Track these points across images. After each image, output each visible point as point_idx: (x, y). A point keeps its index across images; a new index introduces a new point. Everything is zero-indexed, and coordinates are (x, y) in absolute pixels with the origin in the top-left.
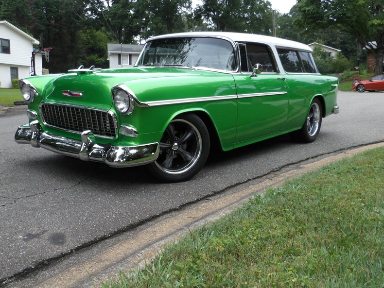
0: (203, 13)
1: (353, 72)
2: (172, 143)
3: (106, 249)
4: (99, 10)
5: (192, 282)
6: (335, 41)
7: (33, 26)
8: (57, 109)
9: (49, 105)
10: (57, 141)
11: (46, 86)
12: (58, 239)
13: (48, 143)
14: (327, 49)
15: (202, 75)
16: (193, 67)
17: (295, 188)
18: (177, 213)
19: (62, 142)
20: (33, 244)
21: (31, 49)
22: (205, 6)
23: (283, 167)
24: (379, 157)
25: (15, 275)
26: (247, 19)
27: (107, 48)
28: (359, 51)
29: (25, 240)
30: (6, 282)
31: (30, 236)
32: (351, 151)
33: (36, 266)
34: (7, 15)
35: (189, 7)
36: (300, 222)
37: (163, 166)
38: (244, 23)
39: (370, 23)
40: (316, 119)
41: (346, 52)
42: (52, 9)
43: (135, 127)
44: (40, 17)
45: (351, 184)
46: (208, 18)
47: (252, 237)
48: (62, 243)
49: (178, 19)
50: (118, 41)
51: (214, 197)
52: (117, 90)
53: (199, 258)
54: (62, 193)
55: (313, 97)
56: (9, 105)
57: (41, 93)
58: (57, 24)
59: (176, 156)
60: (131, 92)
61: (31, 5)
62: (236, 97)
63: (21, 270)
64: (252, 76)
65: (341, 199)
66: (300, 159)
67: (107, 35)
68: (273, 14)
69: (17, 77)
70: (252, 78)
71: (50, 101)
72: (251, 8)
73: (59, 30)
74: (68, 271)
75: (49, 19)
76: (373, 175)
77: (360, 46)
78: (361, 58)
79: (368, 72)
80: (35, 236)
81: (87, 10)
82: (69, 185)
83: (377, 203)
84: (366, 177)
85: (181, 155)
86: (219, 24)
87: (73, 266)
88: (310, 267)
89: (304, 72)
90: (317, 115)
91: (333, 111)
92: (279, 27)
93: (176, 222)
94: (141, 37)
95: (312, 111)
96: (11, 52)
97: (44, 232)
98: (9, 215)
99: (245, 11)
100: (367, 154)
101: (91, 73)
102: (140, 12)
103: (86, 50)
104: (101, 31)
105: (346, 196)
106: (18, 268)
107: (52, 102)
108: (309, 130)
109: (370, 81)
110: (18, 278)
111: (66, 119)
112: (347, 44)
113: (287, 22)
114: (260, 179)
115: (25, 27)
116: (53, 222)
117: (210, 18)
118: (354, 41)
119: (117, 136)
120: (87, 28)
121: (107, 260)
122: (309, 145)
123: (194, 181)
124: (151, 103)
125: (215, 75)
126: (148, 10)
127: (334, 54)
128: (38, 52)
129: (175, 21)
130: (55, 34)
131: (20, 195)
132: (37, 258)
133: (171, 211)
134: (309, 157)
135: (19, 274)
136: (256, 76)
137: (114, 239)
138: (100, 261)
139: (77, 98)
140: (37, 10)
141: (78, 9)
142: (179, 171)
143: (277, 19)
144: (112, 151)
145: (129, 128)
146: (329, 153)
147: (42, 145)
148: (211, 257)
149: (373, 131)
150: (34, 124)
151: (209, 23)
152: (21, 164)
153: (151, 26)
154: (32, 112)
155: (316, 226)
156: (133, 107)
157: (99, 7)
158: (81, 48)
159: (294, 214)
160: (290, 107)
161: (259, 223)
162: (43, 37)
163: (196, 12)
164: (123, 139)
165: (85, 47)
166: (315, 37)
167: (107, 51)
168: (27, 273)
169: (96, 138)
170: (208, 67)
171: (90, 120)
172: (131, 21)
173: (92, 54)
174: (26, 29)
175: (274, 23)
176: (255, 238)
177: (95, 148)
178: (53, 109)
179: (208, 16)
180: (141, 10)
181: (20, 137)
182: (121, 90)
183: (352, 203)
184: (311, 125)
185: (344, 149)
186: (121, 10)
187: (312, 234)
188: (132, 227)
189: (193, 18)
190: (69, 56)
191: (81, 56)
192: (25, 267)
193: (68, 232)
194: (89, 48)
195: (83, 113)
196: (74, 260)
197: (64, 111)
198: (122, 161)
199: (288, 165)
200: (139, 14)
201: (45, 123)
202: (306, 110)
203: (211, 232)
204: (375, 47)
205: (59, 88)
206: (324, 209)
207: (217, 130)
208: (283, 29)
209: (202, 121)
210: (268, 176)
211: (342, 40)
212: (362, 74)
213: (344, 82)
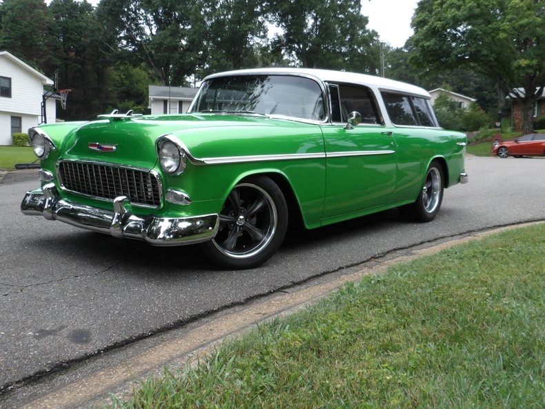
0: (283, 45)
1: (492, 130)
2: (237, 216)
3: (145, 351)
4: (138, 39)
5: (258, 381)
6: (467, 87)
7: (44, 60)
8: (80, 169)
9: (70, 163)
10: (79, 211)
11: (66, 137)
12: (80, 336)
13: (68, 214)
14: (456, 97)
15: (278, 125)
16: (267, 115)
17: (401, 275)
18: (241, 307)
19: (86, 212)
20: (46, 343)
21: (41, 92)
22: (286, 35)
23: (388, 252)
24: (518, 239)
25: (24, 379)
26: (344, 55)
27: (148, 92)
28: (501, 101)
29: (36, 337)
30: (12, 387)
31: (43, 333)
32: (483, 233)
33: (52, 369)
34: (8, 44)
35: (264, 37)
36: (403, 315)
37: (224, 247)
38: (340, 60)
39: (515, 64)
40: (435, 190)
41: (484, 102)
42: (72, 37)
43: (187, 192)
44: (55, 48)
45: (476, 271)
46: (291, 52)
47: (338, 331)
48: (87, 341)
49: (249, 53)
50: (164, 82)
51: (292, 289)
52: (164, 141)
53: (268, 354)
54: (85, 280)
55: (432, 159)
56: (8, 169)
57: (58, 146)
58: (79, 58)
59: (242, 234)
60: (182, 145)
61: (43, 30)
62: (324, 156)
63: (32, 373)
64: (347, 128)
65: (461, 287)
66: (412, 243)
67: (149, 74)
68: (380, 48)
69: (20, 131)
70: (348, 131)
71: (70, 157)
72: (350, 40)
73: (80, 66)
74: (95, 376)
75: (67, 50)
76: (507, 261)
77: (502, 94)
78: (503, 110)
79: (514, 130)
80: (49, 333)
81: (121, 38)
82: (95, 271)
83: (507, 293)
84: (497, 262)
85: (249, 232)
86: (305, 61)
87: (101, 370)
88: (411, 363)
89: (419, 125)
90: (437, 183)
91: (459, 179)
92: (390, 66)
93: (239, 319)
94: (195, 78)
95: (429, 178)
96: (12, 96)
97: (62, 327)
98: (14, 307)
99: (343, 44)
100: (503, 235)
101: (129, 119)
102: (195, 42)
103: (118, 94)
104: (140, 68)
105: (468, 284)
106: (28, 371)
107: (74, 159)
108: (426, 205)
109: (516, 142)
110: (29, 383)
111: (93, 182)
112: (486, 91)
113: (401, 59)
114: (356, 268)
115: (33, 61)
116: (73, 316)
117: (294, 53)
118: (493, 87)
119: (162, 205)
120: (121, 64)
121: (146, 363)
122: (426, 225)
123: (265, 269)
124: (209, 161)
125: (296, 126)
126: (206, 40)
127: (466, 105)
128: (50, 96)
129: (245, 56)
130: (75, 71)
131: (28, 282)
132: (53, 359)
133: (233, 305)
134: (424, 240)
135: (30, 377)
136: (352, 128)
137: (155, 339)
138: (137, 364)
139: (108, 153)
140: (51, 37)
141: (109, 37)
142: (246, 254)
143: (387, 55)
144: (154, 224)
145: (179, 193)
146: (452, 236)
147: (58, 217)
148: (284, 354)
149: (515, 209)
150: (49, 189)
151: (291, 59)
152: (28, 243)
153: (211, 62)
154: (47, 173)
155: (424, 319)
156: (184, 165)
157: (137, 34)
158: (111, 91)
159: (396, 305)
160: (400, 174)
161: (350, 315)
162: (60, 75)
163: (274, 43)
164: (170, 209)
165: (117, 90)
166: (439, 81)
167: (148, 95)
168: (40, 377)
169: (134, 207)
170: (288, 115)
171: (126, 183)
172: (183, 55)
173: (126, 100)
174: (35, 63)
175: (383, 61)
176: (343, 332)
177: (132, 220)
178: (75, 168)
179: (290, 49)
180: (197, 39)
181: (29, 207)
182: (169, 141)
183: (475, 292)
184: (429, 197)
185: (474, 231)
186: (169, 40)
187: (417, 328)
188: (181, 324)
189: (269, 51)
190: (94, 102)
191: (112, 102)
192: (37, 369)
193: (93, 328)
194: (122, 92)
195: (116, 174)
196: (102, 363)
197: (91, 170)
198: (168, 237)
199: (395, 250)
200: (194, 45)
201: (63, 188)
202: (421, 177)
203: (286, 326)
204: (522, 95)
205: (83, 141)
206: (437, 299)
207: (299, 202)
208: (396, 69)
209: (277, 186)
210: (368, 264)
211: (477, 86)
212: (505, 133)
213: (480, 143)
